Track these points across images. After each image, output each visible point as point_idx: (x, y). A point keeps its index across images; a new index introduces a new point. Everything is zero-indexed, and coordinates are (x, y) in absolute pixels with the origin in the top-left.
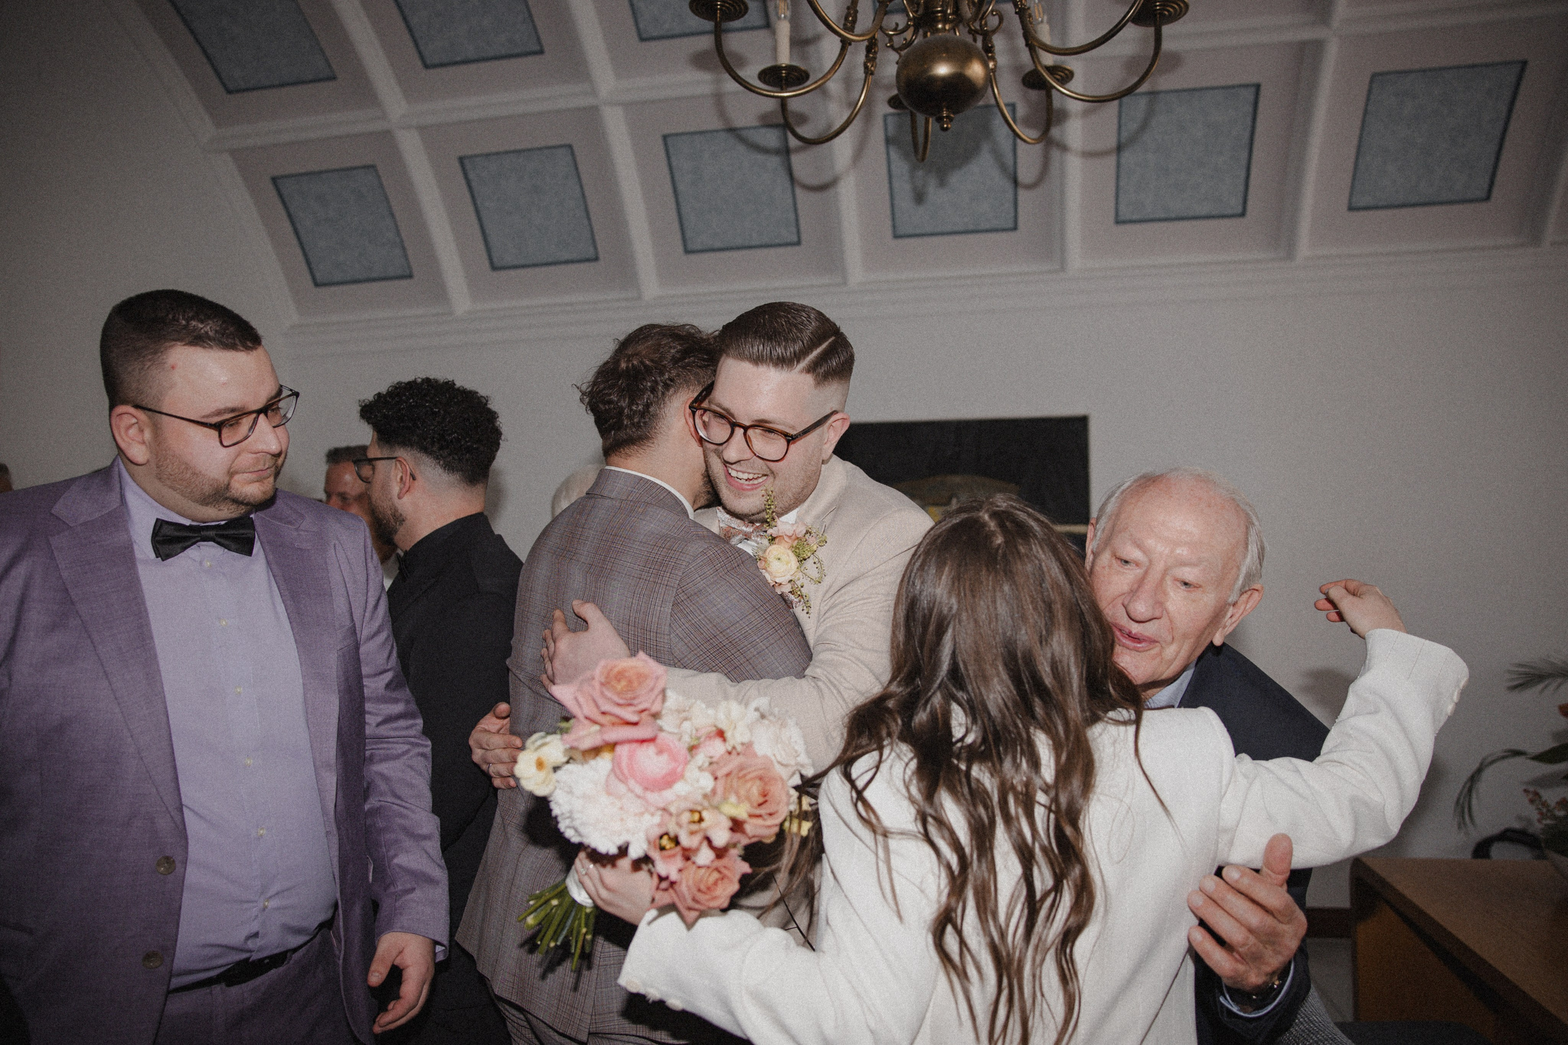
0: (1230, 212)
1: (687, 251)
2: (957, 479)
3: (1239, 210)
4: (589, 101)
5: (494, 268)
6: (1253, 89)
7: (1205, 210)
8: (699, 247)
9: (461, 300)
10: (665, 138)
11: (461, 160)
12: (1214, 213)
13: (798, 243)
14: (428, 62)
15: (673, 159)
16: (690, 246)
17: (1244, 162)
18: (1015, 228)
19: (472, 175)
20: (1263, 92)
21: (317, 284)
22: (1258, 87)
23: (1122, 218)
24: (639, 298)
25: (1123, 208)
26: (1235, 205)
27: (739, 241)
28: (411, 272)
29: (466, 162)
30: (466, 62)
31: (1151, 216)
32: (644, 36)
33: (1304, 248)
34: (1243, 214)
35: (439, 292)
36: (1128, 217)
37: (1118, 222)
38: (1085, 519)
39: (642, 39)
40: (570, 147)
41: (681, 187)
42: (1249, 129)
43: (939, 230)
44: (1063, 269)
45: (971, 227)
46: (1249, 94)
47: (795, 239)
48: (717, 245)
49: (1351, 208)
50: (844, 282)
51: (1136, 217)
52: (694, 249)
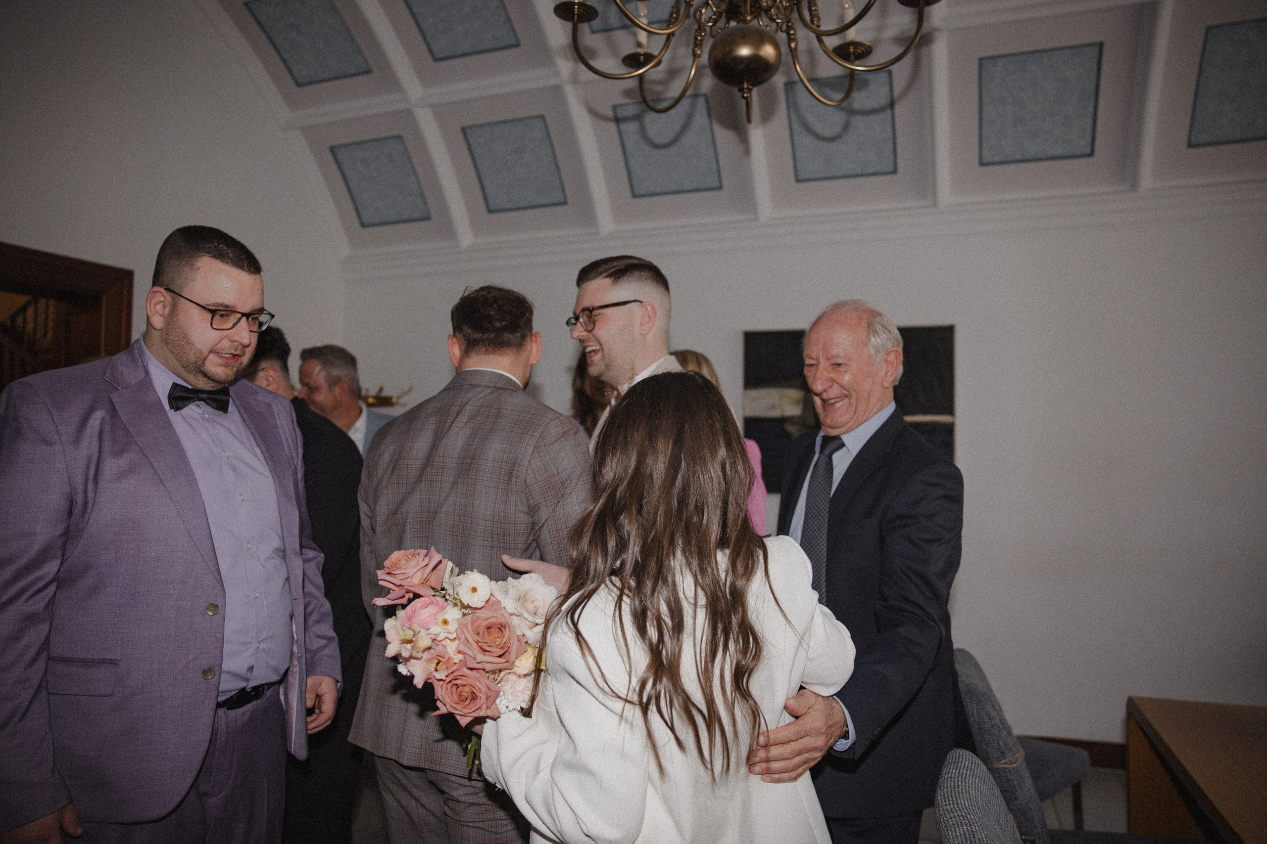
0: (1080, 152)
1: (635, 196)
3: (1088, 151)
4: (553, 82)
5: (490, 211)
6: (1097, 48)
7: (1058, 151)
8: (643, 192)
9: (466, 236)
10: (614, 107)
11: (464, 130)
12: (1066, 154)
13: (720, 188)
14: (437, 56)
15: (621, 124)
16: (636, 192)
17: (1091, 109)
18: (895, 171)
19: (471, 141)
20: (1106, 51)
21: (363, 225)
22: (1101, 45)
23: (985, 161)
25: (985, 152)
26: (1083, 145)
27: (674, 188)
28: (429, 215)
29: (467, 130)
30: (464, 55)
31: (1009, 159)
32: (595, 29)
33: (1147, 179)
34: (1091, 154)
35: (448, 230)
36: (990, 160)
37: (982, 164)
38: (950, 411)
40: (542, 117)
41: (628, 146)
42: (1094, 81)
43: (830, 175)
44: (935, 203)
45: (859, 171)
46: (1094, 53)
47: (717, 184)
48: (657, 190)
49: (1191, 145)
50: (756, 219)
51: (997, 159)
52: (639, 194)
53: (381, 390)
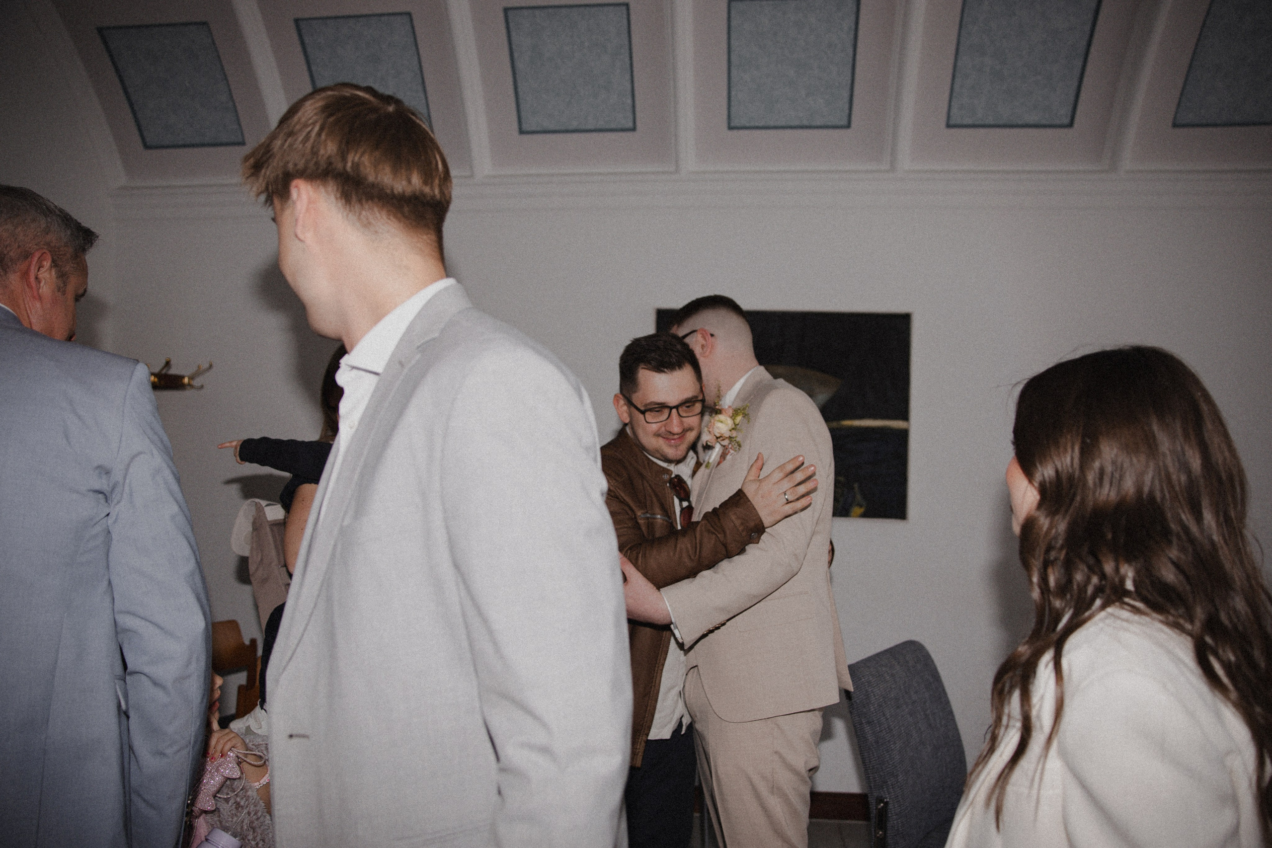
0: (1057, 122)
1: (522, 132)
3: (1066, 121)
7: (1032, 118)
8: (534, 128)
10: (506, 10)
11: (297, 21)
12: (1044, 122)
13: (634, 129)
15: (513, 34)
16: (525, 127)
18: (848, 126)
19: (307, 40)
21: (146, 146)
23: (952, 122)
24: (472, 176)
25: (954, 111)
26: (1064, 115)
27: (574, 124)
28: (244, 140)
29: (302, 24)
31: (978, 122)
33: (1127, 158)
34: (1071, 125)
36: (959, 122)
37: (949, 126)
38: (904, 415)
40: (409, 14)
41: (520, 65)
43: (772, 124)
44: (893, 168)
45: (805, 123)
47: (630, 125)
48: (552, 127)
49: (1175, 125)
50: (677, 171)
51: (968, 121)
52: (529, 129)
53: (168, 364)
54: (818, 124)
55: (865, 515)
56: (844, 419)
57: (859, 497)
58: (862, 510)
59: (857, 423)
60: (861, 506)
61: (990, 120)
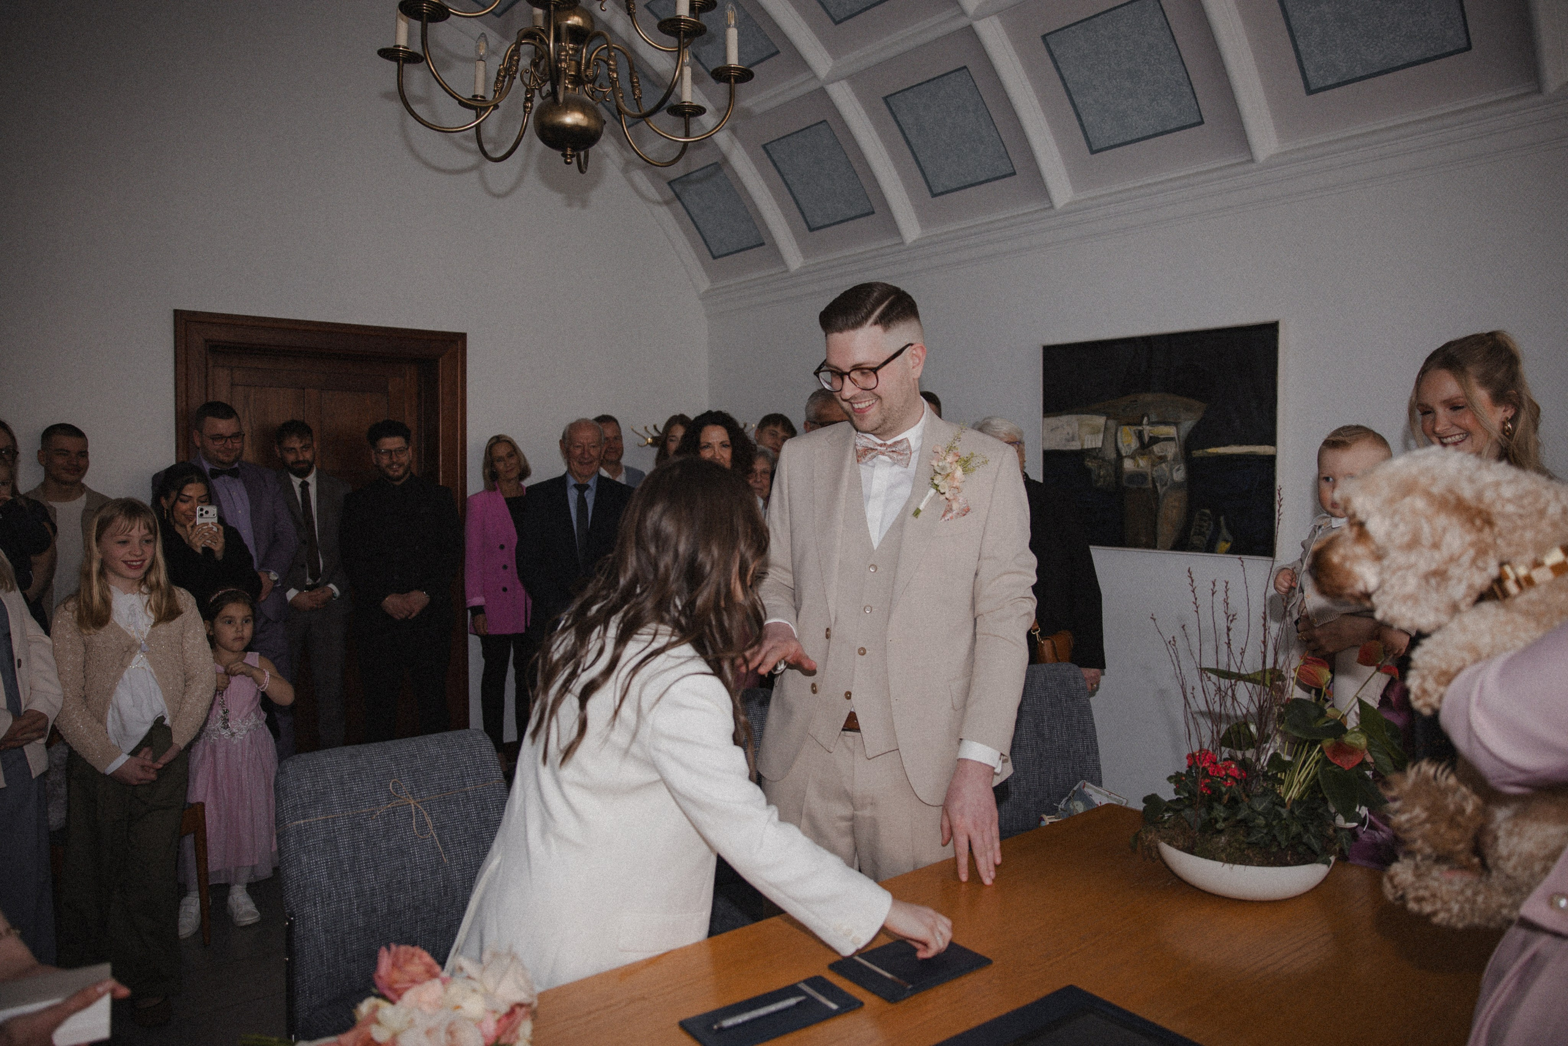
1: (934, 195)
2: (1149, 397)
4: (815, 85)
7: (1412, 54)
9: (794, 259)
10: (886, 99)
11: (764, 147)
12: (1430, 54)
13: (1014, 173)
16: (936, 190)
18: (1200, 122)
19: (775, 158)
21: (715, 258)
23: (1313, 87)
24: (903, 243)
25: (1310, 74)
26: (1456, 38)
29: (769, 147)
31: (1347, 78)
32: (837, 19)
34: (1468, 47)
35: (777, 256)
36: (1321, 85)
37: (1310, 91)
38: (1272, 440)
39: (837, 23)
40: (825, 122)
41: (910, 137)
43: (1129, 138)
44: (1250, 158)
47: (1010, 170)
48: (954, 186)
50: (1048, 207)
51: (1333, 80)
52: (941, 189)
54: (1172, 127)
55: (1234, 551)
56: (1210, 447)
57: (1224, 531)
58: (1228, 546)
59: (1222, 450)
60: (1227, 541)
61: (1359, 72)
